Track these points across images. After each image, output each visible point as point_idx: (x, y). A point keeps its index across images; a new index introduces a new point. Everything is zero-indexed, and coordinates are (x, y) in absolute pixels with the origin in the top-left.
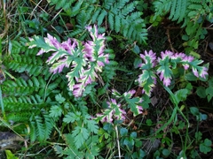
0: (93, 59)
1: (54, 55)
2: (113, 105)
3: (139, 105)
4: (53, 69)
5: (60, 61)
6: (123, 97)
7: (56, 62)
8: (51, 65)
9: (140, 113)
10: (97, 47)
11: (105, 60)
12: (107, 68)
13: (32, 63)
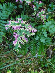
0: (20, 25)
1: (20, 42)
2: (39, 15)
3: (39, 3)
4: (26, 41)
5: (23, 39)
6: (36, 11)
7: (23, 41)
8: (25, 43)
9: (42, 3)
10: (15, 24)
11: (20, 20)
12: (24, 18)
13: (25, 47)
